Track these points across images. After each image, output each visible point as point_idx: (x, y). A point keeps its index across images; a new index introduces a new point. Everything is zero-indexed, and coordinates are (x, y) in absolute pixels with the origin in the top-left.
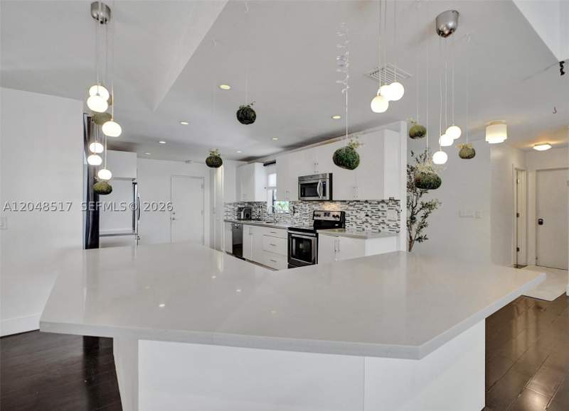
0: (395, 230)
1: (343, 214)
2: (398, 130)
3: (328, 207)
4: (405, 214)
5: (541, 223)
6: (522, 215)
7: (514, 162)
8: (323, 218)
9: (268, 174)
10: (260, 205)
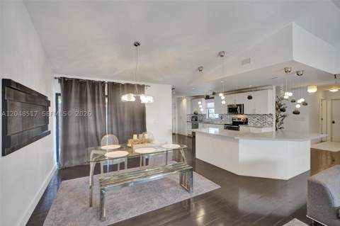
0: (271, 125)
1: (247, 119)
2: (272, 89)
3: (239, 116)
4: (275, 119)
5: (334, 122)
6: (324, 119)
7: (321, 96)
8: (237, 120)
9: (207, 102)
10: (202, 115)
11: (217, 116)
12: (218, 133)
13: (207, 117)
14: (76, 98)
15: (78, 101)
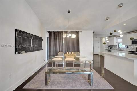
9: (117, 39)
10: (114, 46)
11: (124, 46)
12: (124, 56)
13: (118, 47)
14: (53, 38)
15: (54, 39)
